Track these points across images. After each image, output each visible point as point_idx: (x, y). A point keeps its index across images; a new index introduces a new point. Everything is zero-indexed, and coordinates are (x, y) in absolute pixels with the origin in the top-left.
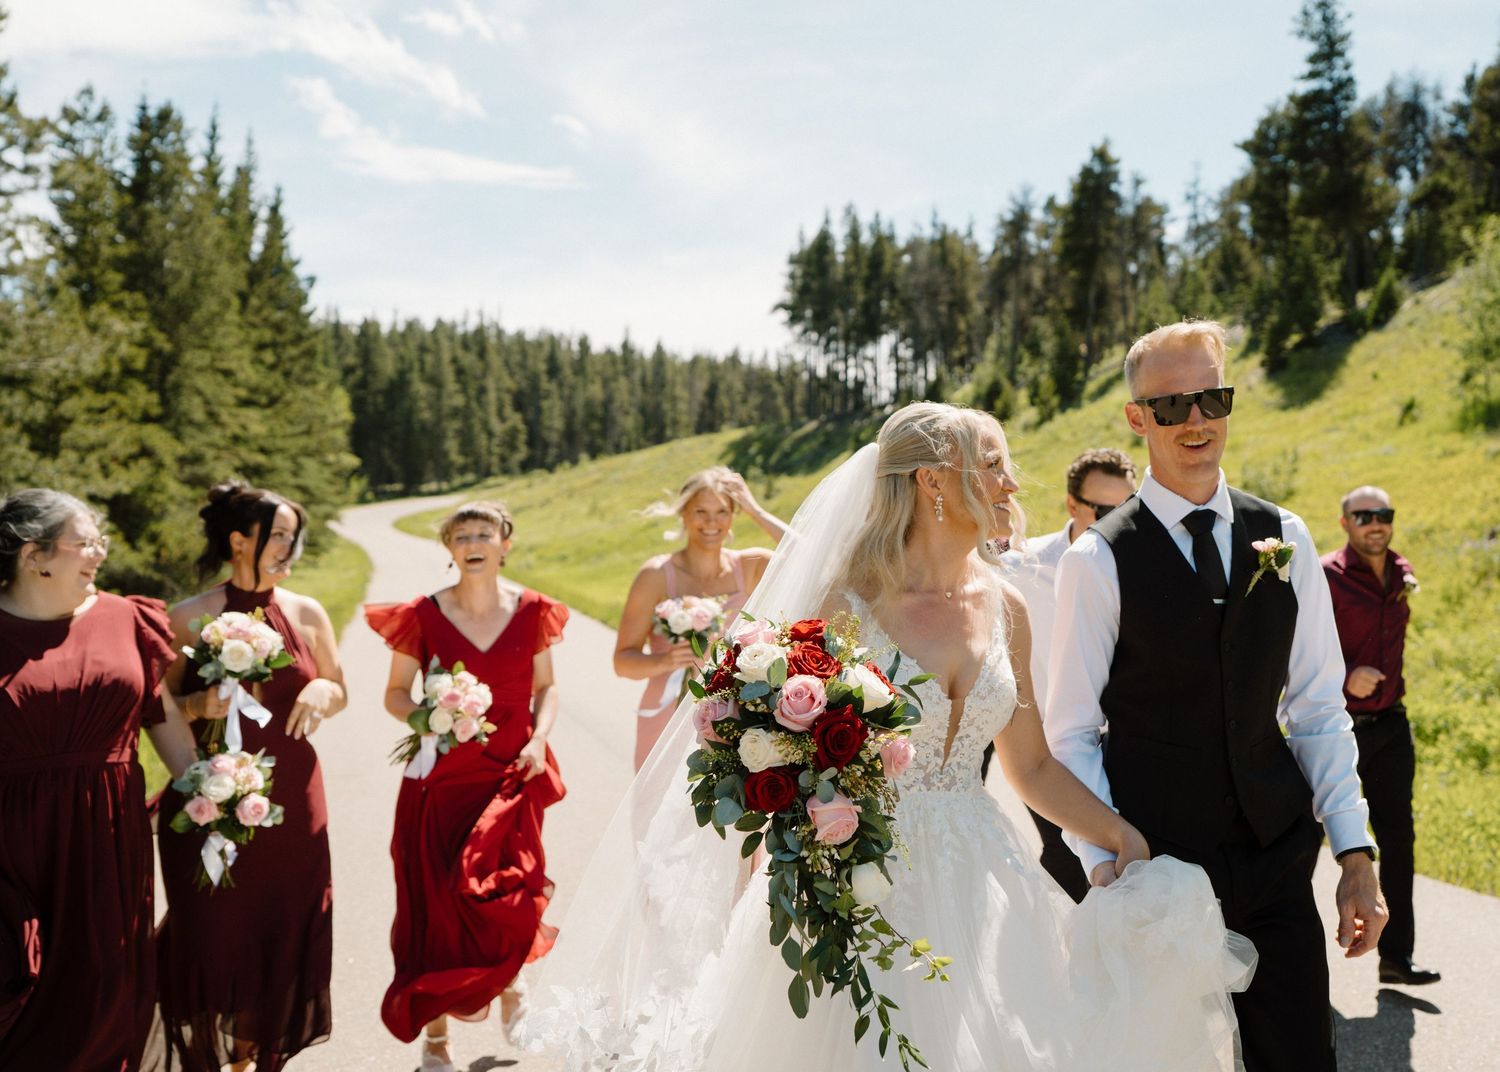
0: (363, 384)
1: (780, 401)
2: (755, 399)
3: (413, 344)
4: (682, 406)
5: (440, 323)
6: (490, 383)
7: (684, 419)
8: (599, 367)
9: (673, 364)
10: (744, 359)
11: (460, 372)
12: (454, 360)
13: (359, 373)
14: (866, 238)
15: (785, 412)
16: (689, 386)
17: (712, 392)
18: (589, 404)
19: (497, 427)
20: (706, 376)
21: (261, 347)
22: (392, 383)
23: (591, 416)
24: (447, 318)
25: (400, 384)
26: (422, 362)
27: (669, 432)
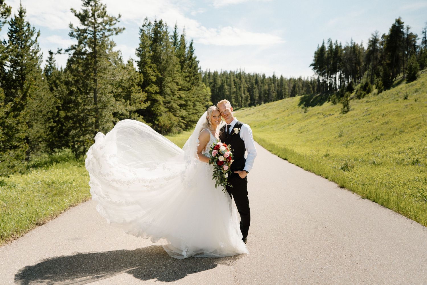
0: (214, 86)
1: (311, 89)
2: (305, 89)
3: (225, 77)
4: (287, 91)
5: (231, 72)
6: (242, 86)
7: (287, 94)
8: (267, 81)
9: (285, 80)
10: (303, 79)
11: (235, 83)
12: (234, 80)
13: (213, 84)
14: (334, 47)
15: (312, 92)
16: (289, 86)
17: (294, 87)
18: (265, 90)
19: (243, 96)
20: (293, 83)
21: (186, 77)
22: (220, 86)
23: (265, 93)
24: (233, 71)
25: (222, 86)
26: (227, 81)
27: (284, 97)
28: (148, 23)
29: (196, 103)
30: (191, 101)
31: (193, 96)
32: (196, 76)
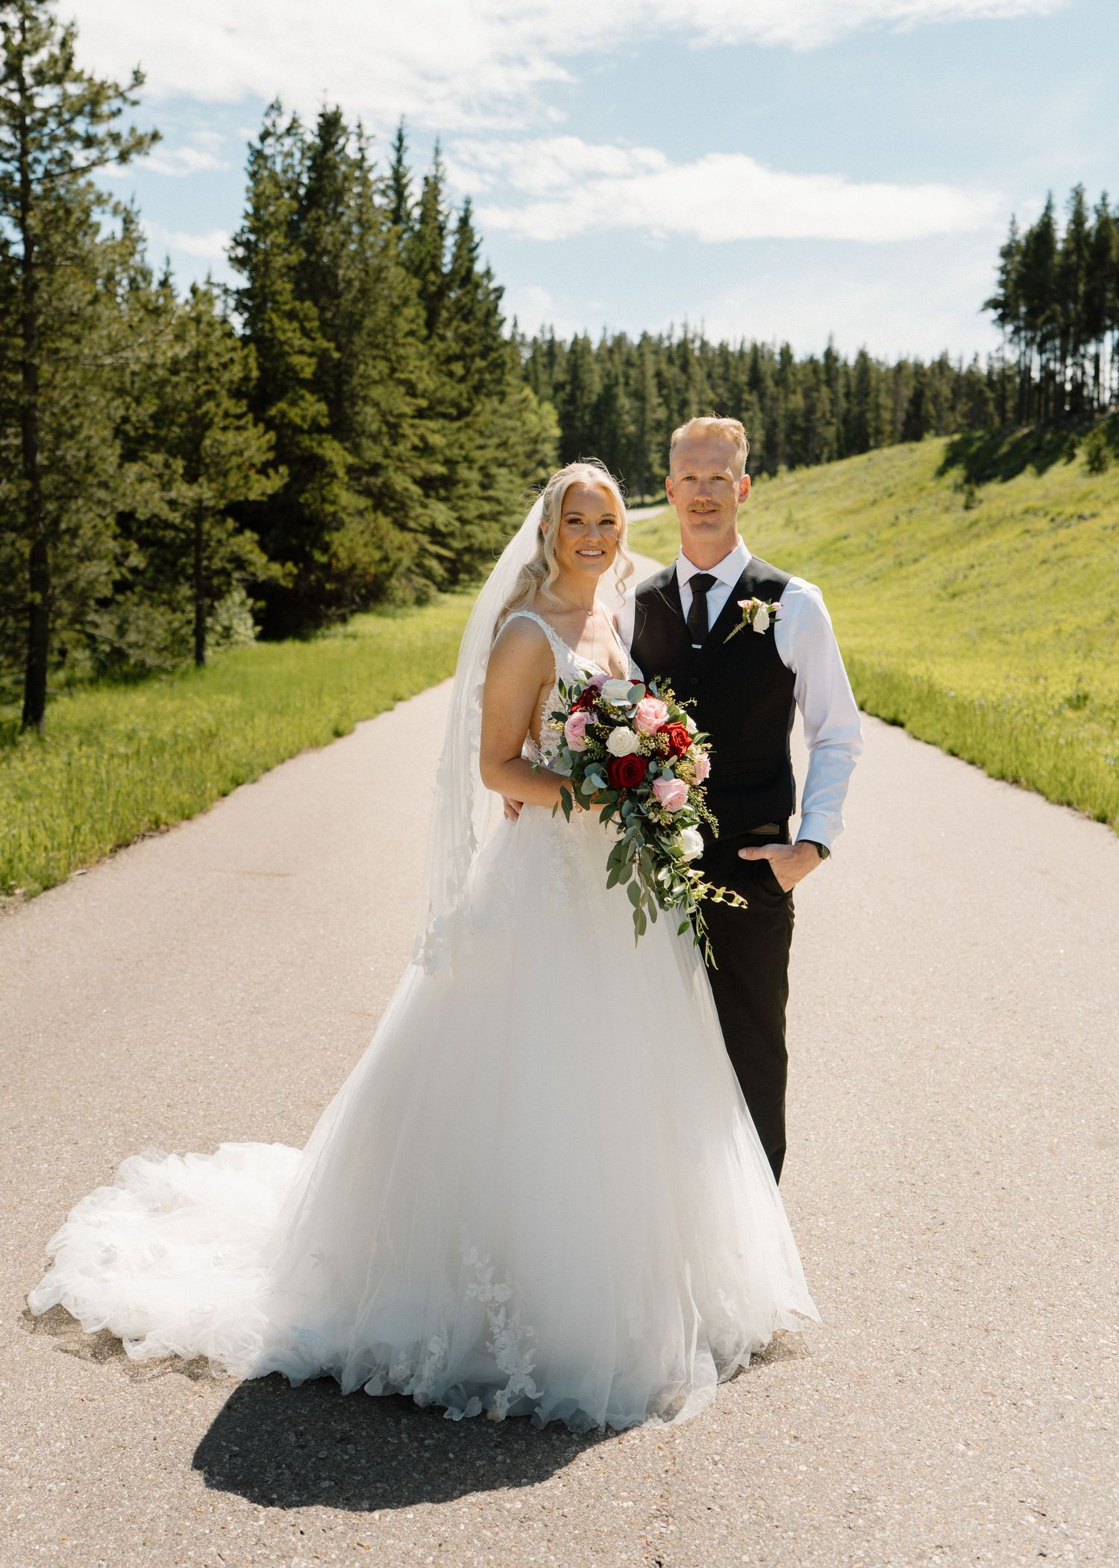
0: (571, 400)
1: (991, 407)
2: (963, 406)
3: (618, 358)
4: (886, 415)
5: (645, 337)
6: (692, 396)
7: (888, 428)
8: (800, 377)
9: (878, 371)
10: (953, 363)
11: (661, 385)
12: (658, 374)
13: (568, 388)
14: (1091, 222)
15: (997, 420)
16: (894, 393)
17: (917, 399)
18: (791, 416)
20: (913, 383)
21: (450, 359)
22: (600, 398)
23: (793, 428)
24: (653, 332)
25: (608, 397)
26: (627, 377)
27: (872, 442)
28: (283, 123)
29: (494, 470)
30: (469, 461)
31: (480, 441)
32: (493, 355)
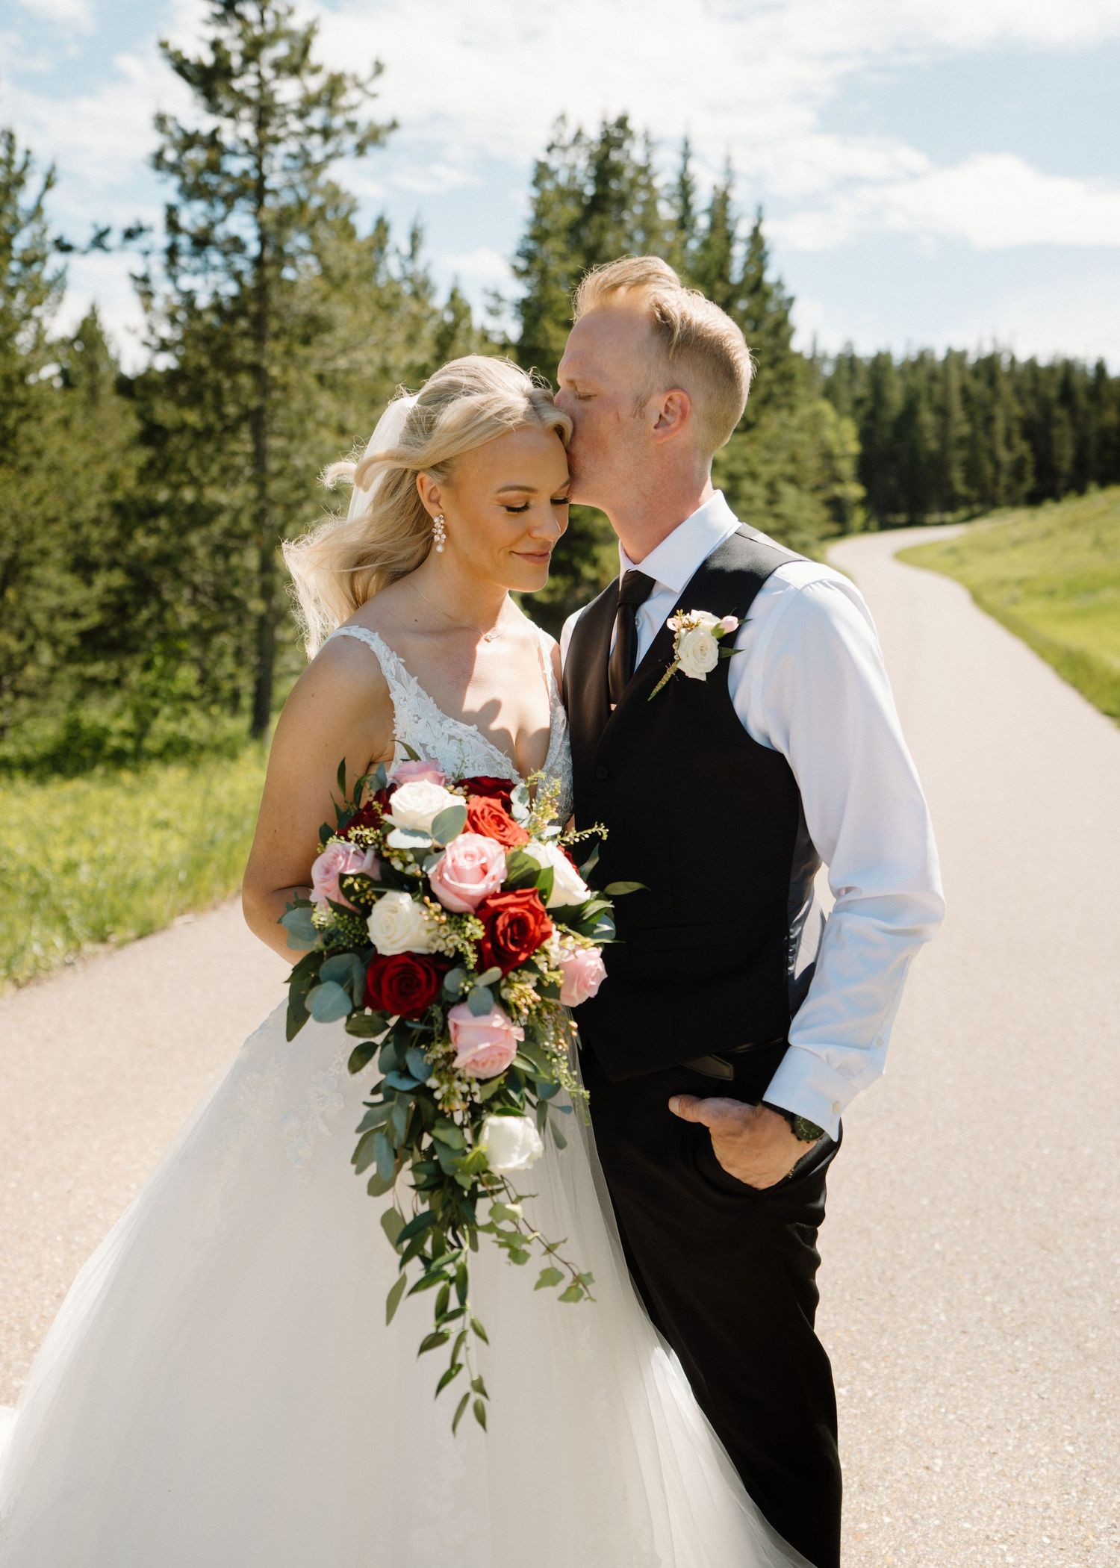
0: (872, 416)
3: (922, 374)
6: (999, 412)
11: (966, 400)
12: (964, 390)
13: (869, 404)
18: (1103, 432)
19: (1004, 456)
22: (901, 414)
23: (1105, 444)
24: (958, 347)
25: (910, 411)
26: (930, 391)
28: (569, 135)
30: (753, 476)
31: (766, 455)
32: (781, 367)
